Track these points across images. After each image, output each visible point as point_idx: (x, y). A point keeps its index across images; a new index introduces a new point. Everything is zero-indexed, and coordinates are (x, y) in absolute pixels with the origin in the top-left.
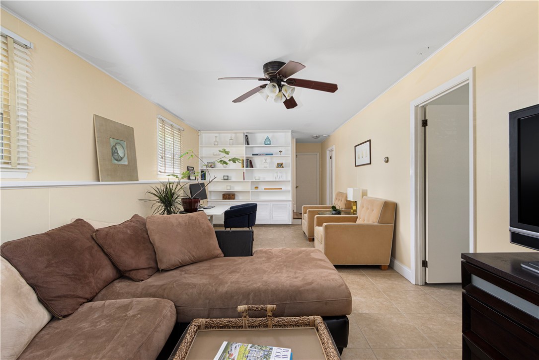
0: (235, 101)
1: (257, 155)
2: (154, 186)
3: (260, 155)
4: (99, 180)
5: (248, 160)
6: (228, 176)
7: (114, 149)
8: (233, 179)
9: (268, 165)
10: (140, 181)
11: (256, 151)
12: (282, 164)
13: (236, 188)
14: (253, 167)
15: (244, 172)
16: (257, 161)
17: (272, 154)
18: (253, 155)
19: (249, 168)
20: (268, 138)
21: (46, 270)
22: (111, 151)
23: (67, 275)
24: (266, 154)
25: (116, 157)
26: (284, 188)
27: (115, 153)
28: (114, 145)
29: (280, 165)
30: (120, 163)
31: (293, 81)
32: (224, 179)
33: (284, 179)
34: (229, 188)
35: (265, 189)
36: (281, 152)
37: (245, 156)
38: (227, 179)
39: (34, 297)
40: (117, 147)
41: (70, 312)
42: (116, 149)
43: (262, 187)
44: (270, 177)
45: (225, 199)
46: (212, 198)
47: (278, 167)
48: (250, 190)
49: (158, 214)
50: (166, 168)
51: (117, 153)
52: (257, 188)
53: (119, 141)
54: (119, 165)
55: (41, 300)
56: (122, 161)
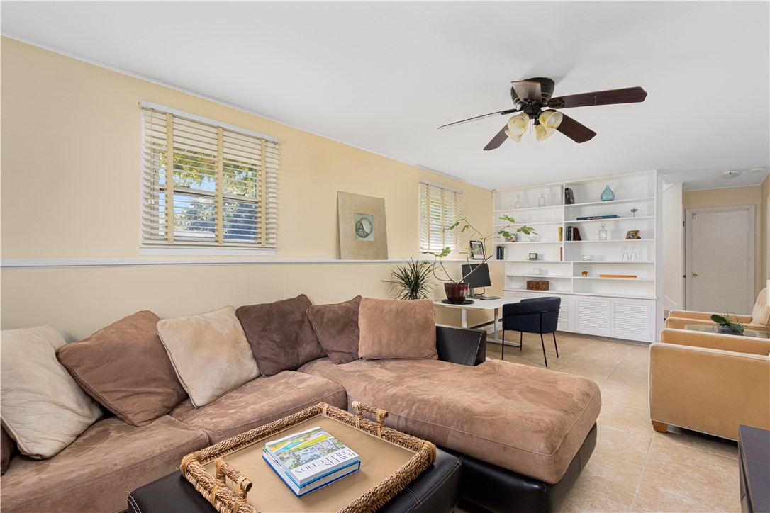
0: (488, 148)
1: (586, 219)
2: (399, 265)
3: (592, 218)
4: (340, 258)
5: (569, 228)
6: (536, 254)
7: (359, 224)
8: (547, 259)
9: (609, 236)
10: (390, 260)
11: (587, 212)
12: (637, 232)
13: (551, 273)
14: (580, 239)
15: (561, 248)
16: (588, 229)
17: (615, 217)
18: (578, 219)
19: (572, 242)
20: (608, 188)
21: (261, 334)
22: (354, 227)
23: (275, 342)
24: (604, 217)
25: (361, 233)
26: (642, 274)
27: (359, 228)
28: (359, 220)
29: (634, 235)
30: (365, 239)
31: (558, 102)
32: (530, 259)
33: (645, 260)
34: (537, 272)
35: (601, 276)
36: (634, 211)
37: (564, 222)
38: (536, 259)
39: (249, 353)
40: (363, 222)
41: (271, 373)
42: (361, 224)
43: (596, 272)
44: (613, 256)
45: (531, 289)
46: (513, 287)
47: (629, 238)
48: (572, 277)
49: (399, 299)
50: (431, 244)
51: (363, 229)
52: (585, 273)
53: (366, 216)
54: (363, 242)
55: (254, 357)
56: (368, 237)
